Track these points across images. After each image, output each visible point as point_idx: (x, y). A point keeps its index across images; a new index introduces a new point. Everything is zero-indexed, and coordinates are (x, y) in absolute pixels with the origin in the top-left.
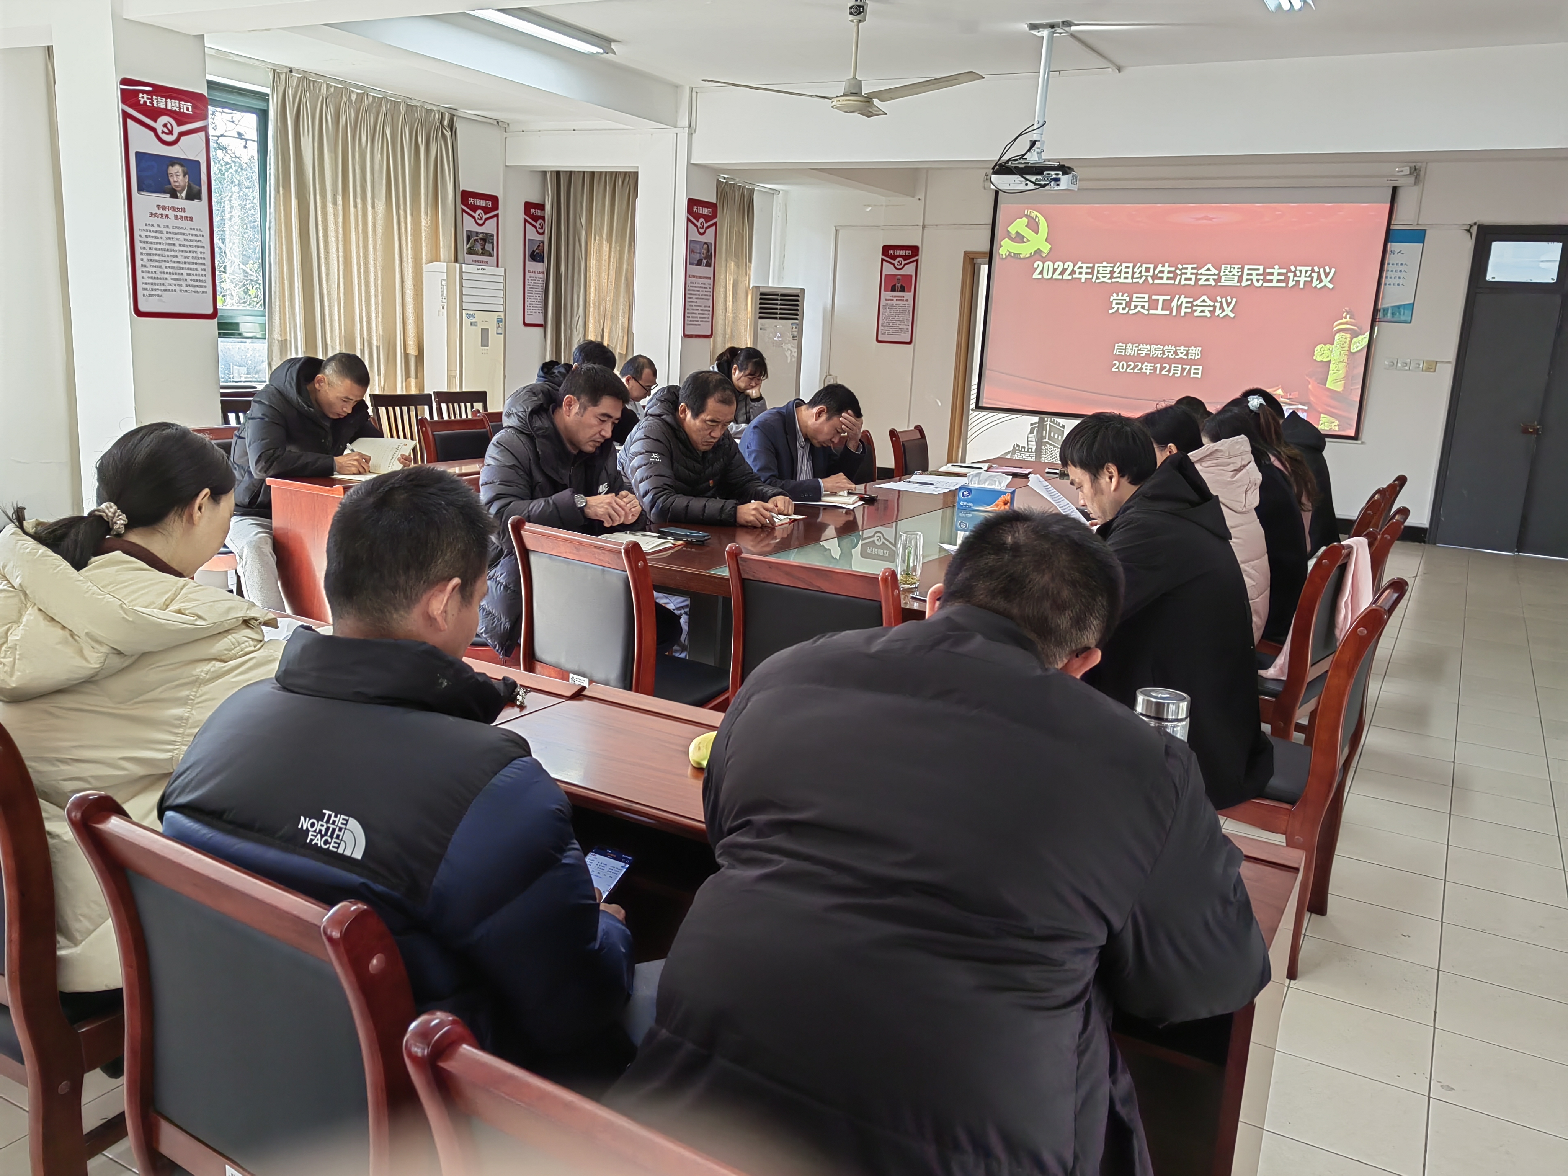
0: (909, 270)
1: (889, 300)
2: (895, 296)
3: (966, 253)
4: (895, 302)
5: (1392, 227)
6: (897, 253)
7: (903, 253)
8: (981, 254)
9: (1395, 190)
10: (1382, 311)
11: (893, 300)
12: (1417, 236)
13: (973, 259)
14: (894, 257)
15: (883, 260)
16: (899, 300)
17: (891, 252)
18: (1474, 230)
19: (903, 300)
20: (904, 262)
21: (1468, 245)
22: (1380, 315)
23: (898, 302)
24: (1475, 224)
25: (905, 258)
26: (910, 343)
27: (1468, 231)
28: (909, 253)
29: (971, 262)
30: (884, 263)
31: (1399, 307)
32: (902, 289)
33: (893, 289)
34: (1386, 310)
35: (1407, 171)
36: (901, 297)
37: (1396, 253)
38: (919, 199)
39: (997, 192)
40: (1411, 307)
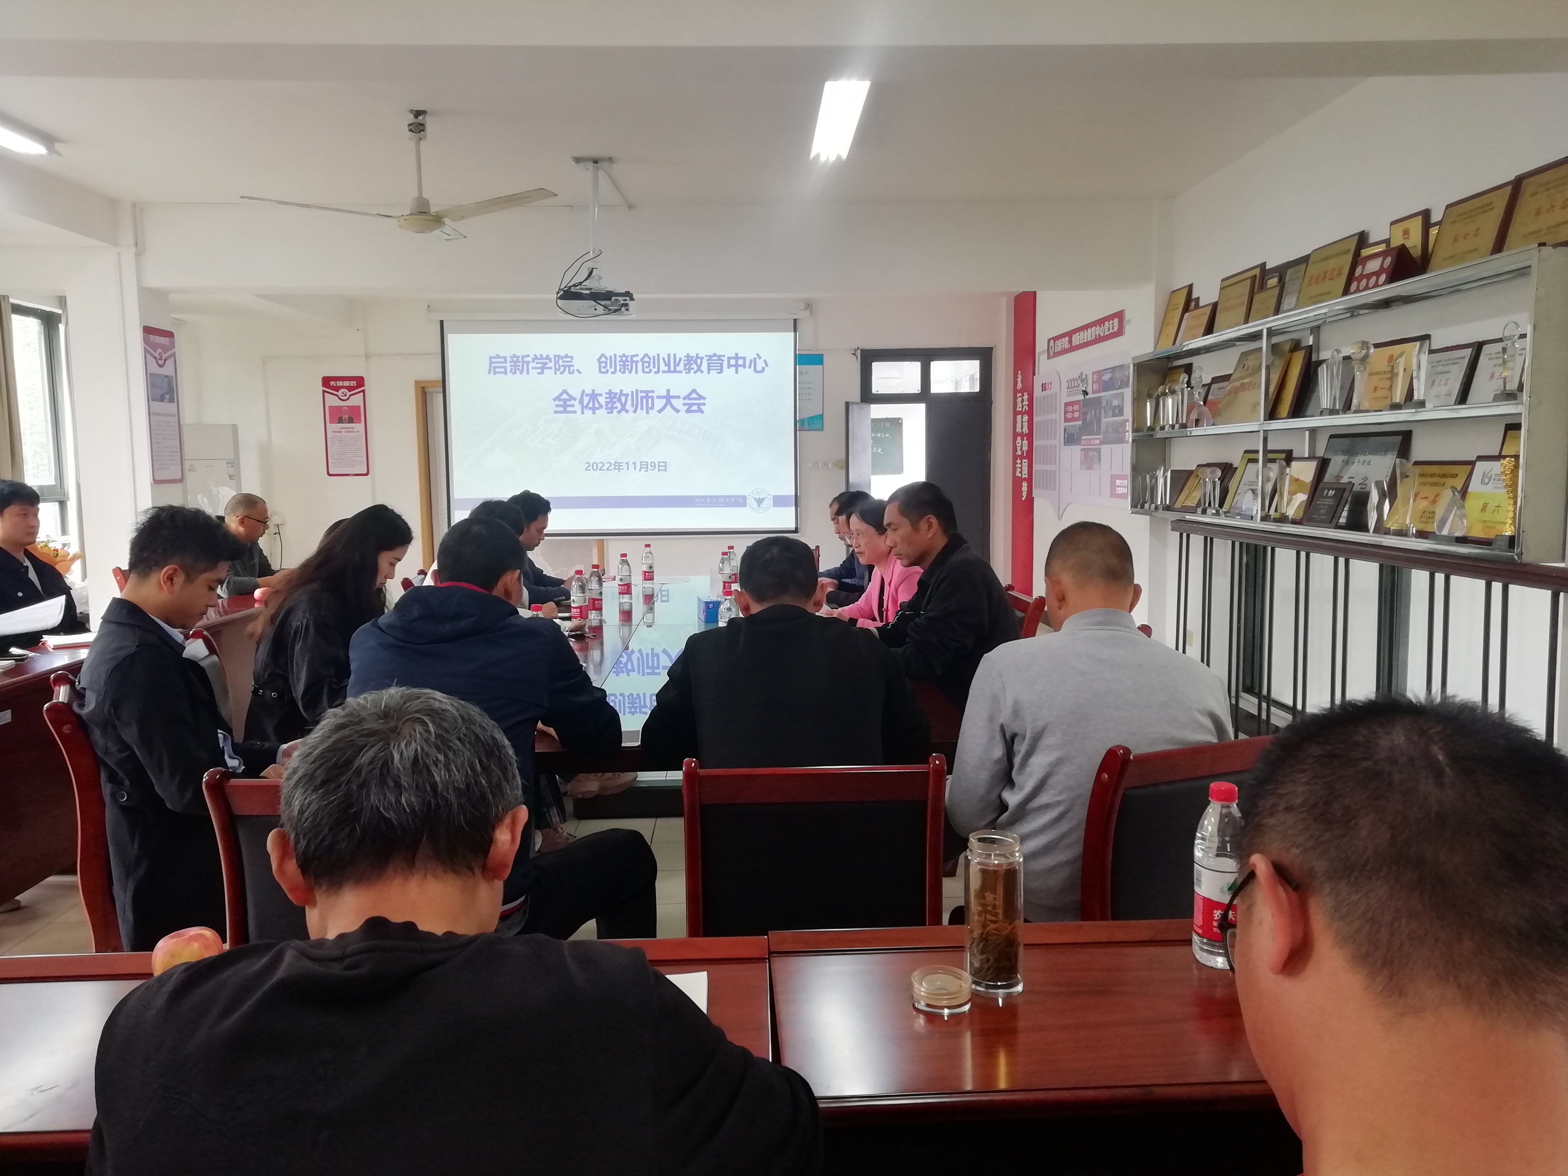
0: (356, 400)
1: (336, 432)
2: (344, 428)
3: (417, 383)
4: (344, 434)
5: (798, 352)
6: (340, 384)
7: (347, 383)
8: (433, 383)
9: (795, 321)
10: (800, 421)
11: (341, 432)
12: (817, 359)
13: (423, 388)
14: (337, 389)
15: (324, 392)
16: (349, 432)
17: (332, 383)
18: (859, 353)
19: (353, 432)
20: (349, 393)
21: (855, 366)
22: (799, 424)
23: (347, 434)
24: (858, 348)
25: (350, 389)
26: (367, 474)
27: (854, 354)
28: (353, 383)
29: (423, 393)
30: (325, 394)
31: (813, 418)
32: (351, 421)
33: (340, 421)
34: (803, 421)
35: (802, 306)
36: (350, 428)
37: (804, 374)
38: (358, 330)
39: (442, 322)
40: (821, 417)
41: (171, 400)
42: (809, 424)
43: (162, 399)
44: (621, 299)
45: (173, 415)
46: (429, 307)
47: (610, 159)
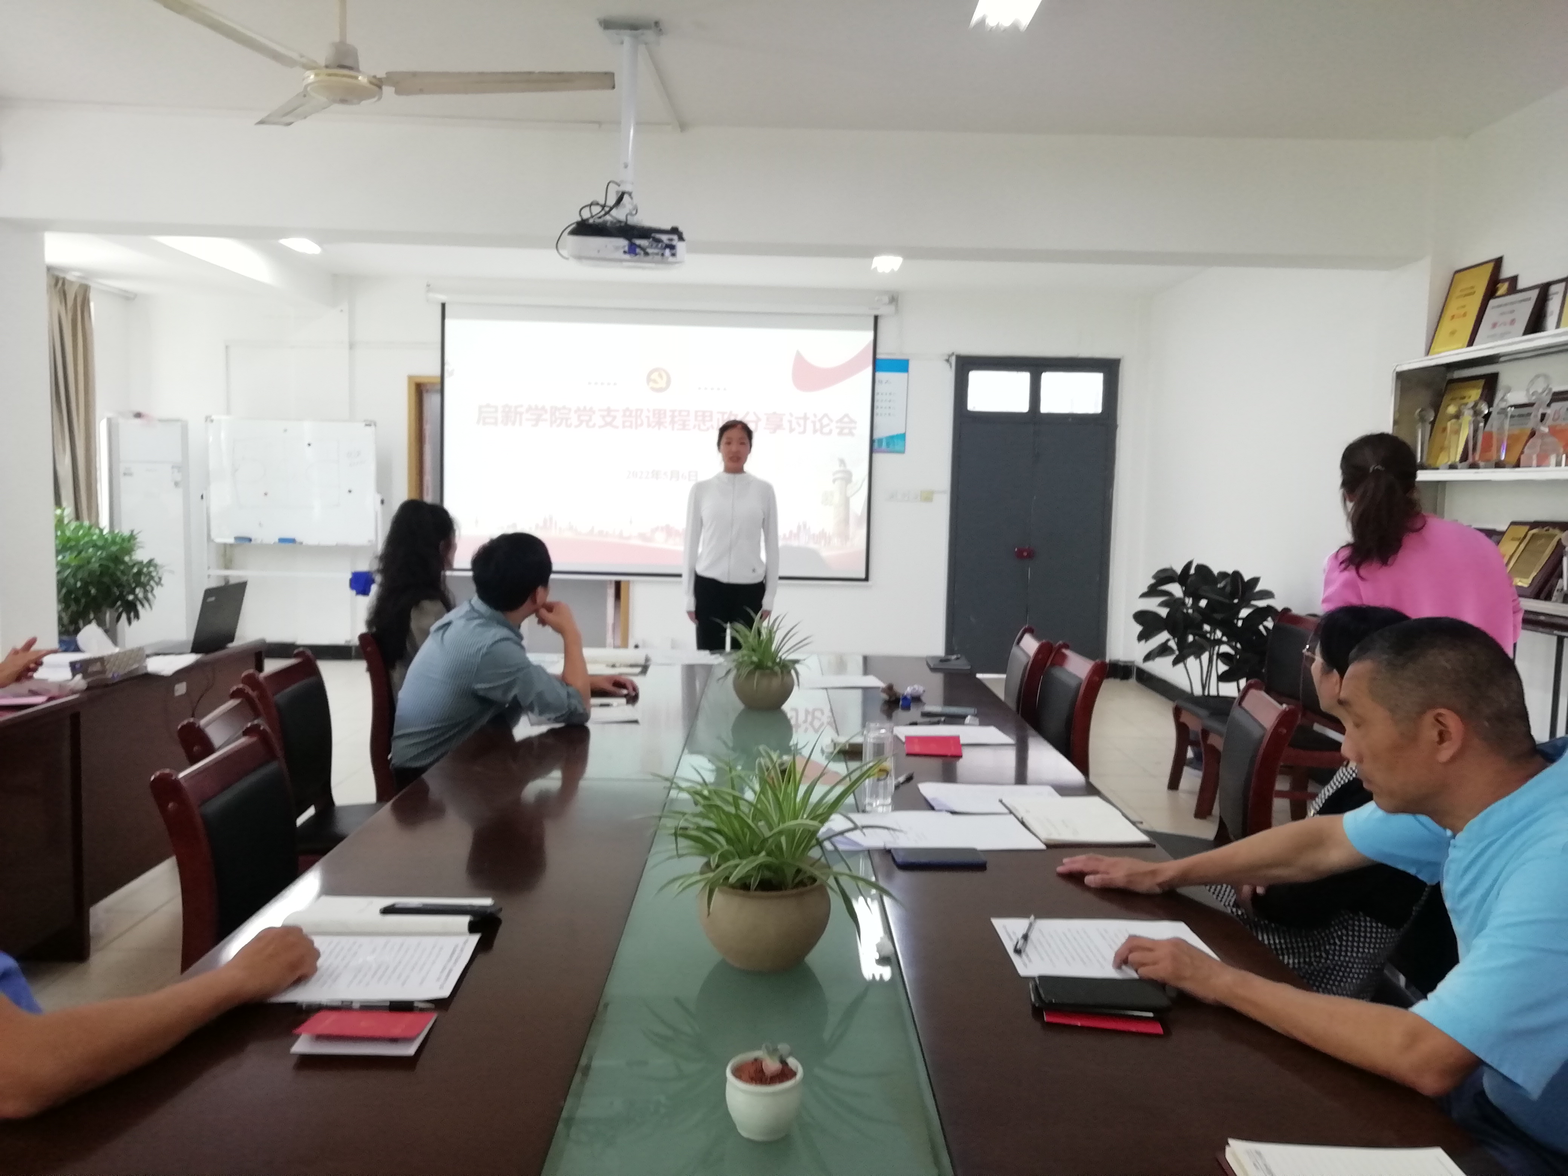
3: (410, 378)
5: (878, 356)
8: (429, 380)
9: (877, 318)
10: (876, 441)
12: (901, 366)
13: (418, 387)
18: (953, 360)
21: (949, 375)
22: (876, 445)
24: (953, 354)
27: (948, 361)
29: (418, 392)
31: (893, 437)
34: (880, 441)
35: (886, 299)
37: (884, 383)
38: (343, 311)
39: (443, 306)
40: (903, 437)
42: (888, 445)
44: (665, 238)
46: (428, 286)
47: (657, 24)
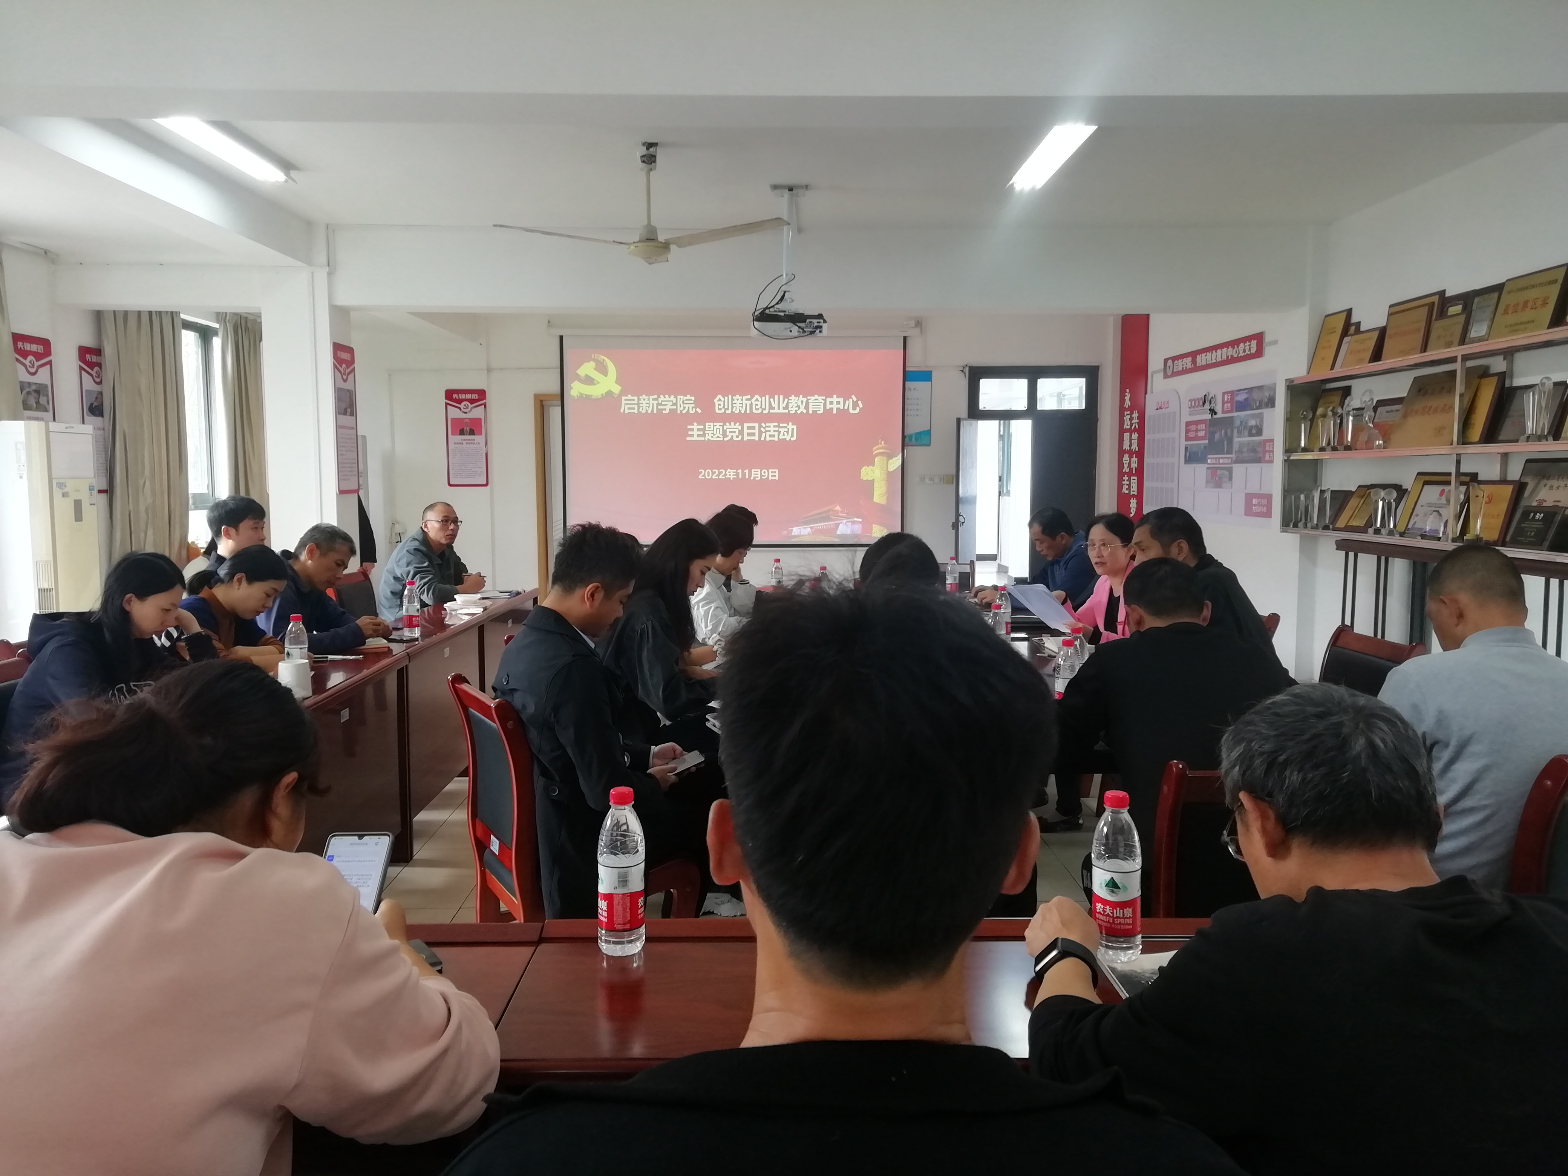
0: (477, 413)
1: (458, 443)
2: (465, 440)
3: (536, 396)
4: (465, 446)
5: (907, 369)
6: (462, 396)
7: (469, 396)
8: (551, 396)
9: (905, 338)
10: (907, 437)
11: (463, 443)
12: (926, 376)
13: (542, 401)
14: (460, 401)
15: (447, 404)
16: (470, 443)
17: (455, 396)
18: (967, 370)
19: (474, 444)
20: (470, 406)
21: (963, 383)
22: (907, 440)
23: (468, 446)
24: (966, 365)
25: (472, 401)
26: (487, 485)
27: (962, 371)
28: (475, 396)
29: (541, 405)
30: (448, 406)
31: (920, 433)
32: (472, 432)
33: (462, 432)
34: (910, 436)
35: (913, 323)
36: (472, 440)
37: (912, 390)
38: (481, 344)
39: (561, 337)
40: (928, 432)
41: (352, 414)
42: (916, 439)
43: (345, 413)
44: (815, 321)
45: (353, 428)
46: (549, 322)
47: (807, 186)
